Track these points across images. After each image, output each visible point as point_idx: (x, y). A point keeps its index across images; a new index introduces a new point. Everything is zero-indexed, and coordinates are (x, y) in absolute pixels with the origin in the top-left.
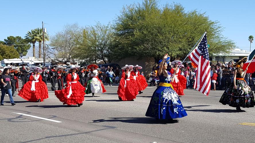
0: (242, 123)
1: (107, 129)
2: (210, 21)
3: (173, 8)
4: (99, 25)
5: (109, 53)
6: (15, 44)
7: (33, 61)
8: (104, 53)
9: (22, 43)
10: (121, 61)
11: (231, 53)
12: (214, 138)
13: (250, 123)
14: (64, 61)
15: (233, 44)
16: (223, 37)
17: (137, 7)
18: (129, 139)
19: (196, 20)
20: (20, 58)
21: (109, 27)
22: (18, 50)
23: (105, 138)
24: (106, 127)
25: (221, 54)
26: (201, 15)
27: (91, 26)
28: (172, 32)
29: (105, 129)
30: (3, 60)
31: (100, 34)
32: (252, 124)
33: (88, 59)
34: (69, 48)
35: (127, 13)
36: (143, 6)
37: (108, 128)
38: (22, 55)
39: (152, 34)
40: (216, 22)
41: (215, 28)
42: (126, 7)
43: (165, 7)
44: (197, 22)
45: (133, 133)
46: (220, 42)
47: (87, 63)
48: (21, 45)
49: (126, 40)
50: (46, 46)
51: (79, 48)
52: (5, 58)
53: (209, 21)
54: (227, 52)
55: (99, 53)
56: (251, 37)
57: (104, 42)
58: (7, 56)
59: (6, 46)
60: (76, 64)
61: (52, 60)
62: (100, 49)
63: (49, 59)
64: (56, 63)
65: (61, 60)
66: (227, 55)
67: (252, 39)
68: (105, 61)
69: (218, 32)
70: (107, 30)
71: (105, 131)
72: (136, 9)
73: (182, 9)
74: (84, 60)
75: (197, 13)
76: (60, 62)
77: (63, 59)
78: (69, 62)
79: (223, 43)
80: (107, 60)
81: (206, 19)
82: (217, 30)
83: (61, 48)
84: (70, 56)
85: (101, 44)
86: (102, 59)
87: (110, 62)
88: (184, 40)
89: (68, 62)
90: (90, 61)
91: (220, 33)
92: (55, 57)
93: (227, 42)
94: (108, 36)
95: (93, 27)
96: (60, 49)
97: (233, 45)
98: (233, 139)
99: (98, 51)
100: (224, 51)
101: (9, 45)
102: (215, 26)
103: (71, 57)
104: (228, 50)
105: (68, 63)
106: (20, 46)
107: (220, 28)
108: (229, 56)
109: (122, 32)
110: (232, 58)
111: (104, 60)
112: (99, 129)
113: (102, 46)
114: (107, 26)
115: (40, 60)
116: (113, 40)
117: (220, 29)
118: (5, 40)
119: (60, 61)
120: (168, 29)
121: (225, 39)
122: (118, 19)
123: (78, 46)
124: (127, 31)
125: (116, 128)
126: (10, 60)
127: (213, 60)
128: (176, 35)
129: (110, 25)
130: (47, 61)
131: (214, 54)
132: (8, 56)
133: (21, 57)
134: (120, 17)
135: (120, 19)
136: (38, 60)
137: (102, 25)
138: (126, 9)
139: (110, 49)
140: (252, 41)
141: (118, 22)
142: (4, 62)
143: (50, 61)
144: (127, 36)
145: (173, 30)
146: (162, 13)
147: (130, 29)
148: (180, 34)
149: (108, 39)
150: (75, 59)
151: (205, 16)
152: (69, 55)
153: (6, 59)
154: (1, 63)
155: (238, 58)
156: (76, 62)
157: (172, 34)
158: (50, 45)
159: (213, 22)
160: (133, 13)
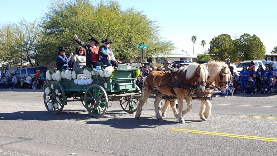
0: (170, 129)
1: (22, 141)
2: (148, 20)
3: (109, 5)
4: (23, 22)
5: (36, 53)
8: (31, 54)
10: (51, 63)
11: (171, 54)
12: (138, 146)
13: (178, 129)
15: (172, 44)
16: (161, 37)
17: (68, 3)
18: (45, 151)
19: (133, 18)
21: (36, 24)
23: (18, 151)
24: (22, 139)
25: (160, 56)
26: (139, 13)
27: (13, 23)
28: (107, 31)
29: (20, 141)
31: (25, 33)
32: (181, 129)
33: (12, 61)
35: (56, 9)
36: (75, 1)
37: (24, 140)
39: (84, 33)
40: (155, 21)
41: (153, 28)
42: (54, 3)
43: (99, 3)
44: (134, 20)
45: (52, 144)
46: (159, 43)
47: (11, 66)
49: (56, 39)
53: (146, 19)
54: (166, 53)
55: (24, 54)
56: (194, 38)
57: (30, 41)
62: (25, 49)
66: (166, 56)
67: (195, 39)
68: (31, 64)
69: (156, 32)
70: (33, 28)
71: (19, 143)
72: (67, 4)
73: (119, 6)
74: (6, 63)
75: (134, 11)
79: (162, 44)
80: (34, 62)
81: (144, 17)
82: (156, 30)
85: (27, 44)
86: (28, 61)
87: (38, 65)
88: (120, 40)
90: (14, 63)
91: (159, 33)
93: (166, 42)
94: (35, 34)
95: (17, 23)
97: (173, 46)
98: (157, 146)
99: (23, 52)
100: (163, 52)
102: (154, 26)
104: (167, 52)
107: (158, 27)
108: (168, 58)
109: (51, 30)
110: (173, 60)
111: (30, 62)
112: (13, 142)
113: (28, 46)
114: (33, 23)
116: (40, 39)
117: (158, 29)
120: (102, 27)
121: (164, 40)
122: (45, 16)
124: (56, 30)
125: (33, 140)
127: (153, 62)
128: (111, 34)
129: (37, 22)
131: (153, 56)
134: (48, 13)
135: (48, 16)
137: (28, 22)
138: (54, 5)
139: (38, 50)
140: (195, 41)
141: (46, 19)
144: (57, 35)
145: (109, 29)
146: (96, 9)
147: (60, 27)
148: (116, 33)
149: (35, 37)
151: (143, 14)
155: (179, 60)
157: (107, 34)
159: (151, 21)
160: (63, 9)
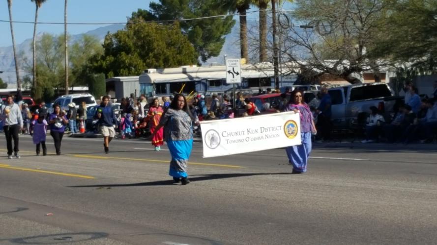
6: (182, 19)
7: (238, 74)
9: (205, 13)
14: (340, 68)
20: (199, 65)
22: (192, 37)
30: (146, 71)
34: (359, 24)
38: (206, 54)
48: (202, 21)
50: (282, 18)
51: (392, 21)
52: (150, 66)
58: (156, 57)
59: (154, 24)
60: (384, 78)
61: (302, 67)
63: (290, 64)
64: (316, 77)
65: (331, 66)
76: (327, 71)
77: (337, 64)
78: (359, 70)
83: (331, 26)
84: (361, 50)
89: (353, 70)
92: (312, 56)
96: (329, 29)
101: (164, 23)
103: (364, 52)
105: (354, 75)
106: (201, 24)
115: (260, 70)
118: (153, 5)
119: (329, 70)
123: (389, 13)
126: (166, 70)
130: (284, 71)
132: (162, 57)
133: (204, 59)
136: (256, 69)
142: (149, 78)
143: (293, 72)
150: (379, 62)
152: (357, 46)
153: (156, 67)
154: (142, 83)
156: (382, 69)
158: (294, 15)
